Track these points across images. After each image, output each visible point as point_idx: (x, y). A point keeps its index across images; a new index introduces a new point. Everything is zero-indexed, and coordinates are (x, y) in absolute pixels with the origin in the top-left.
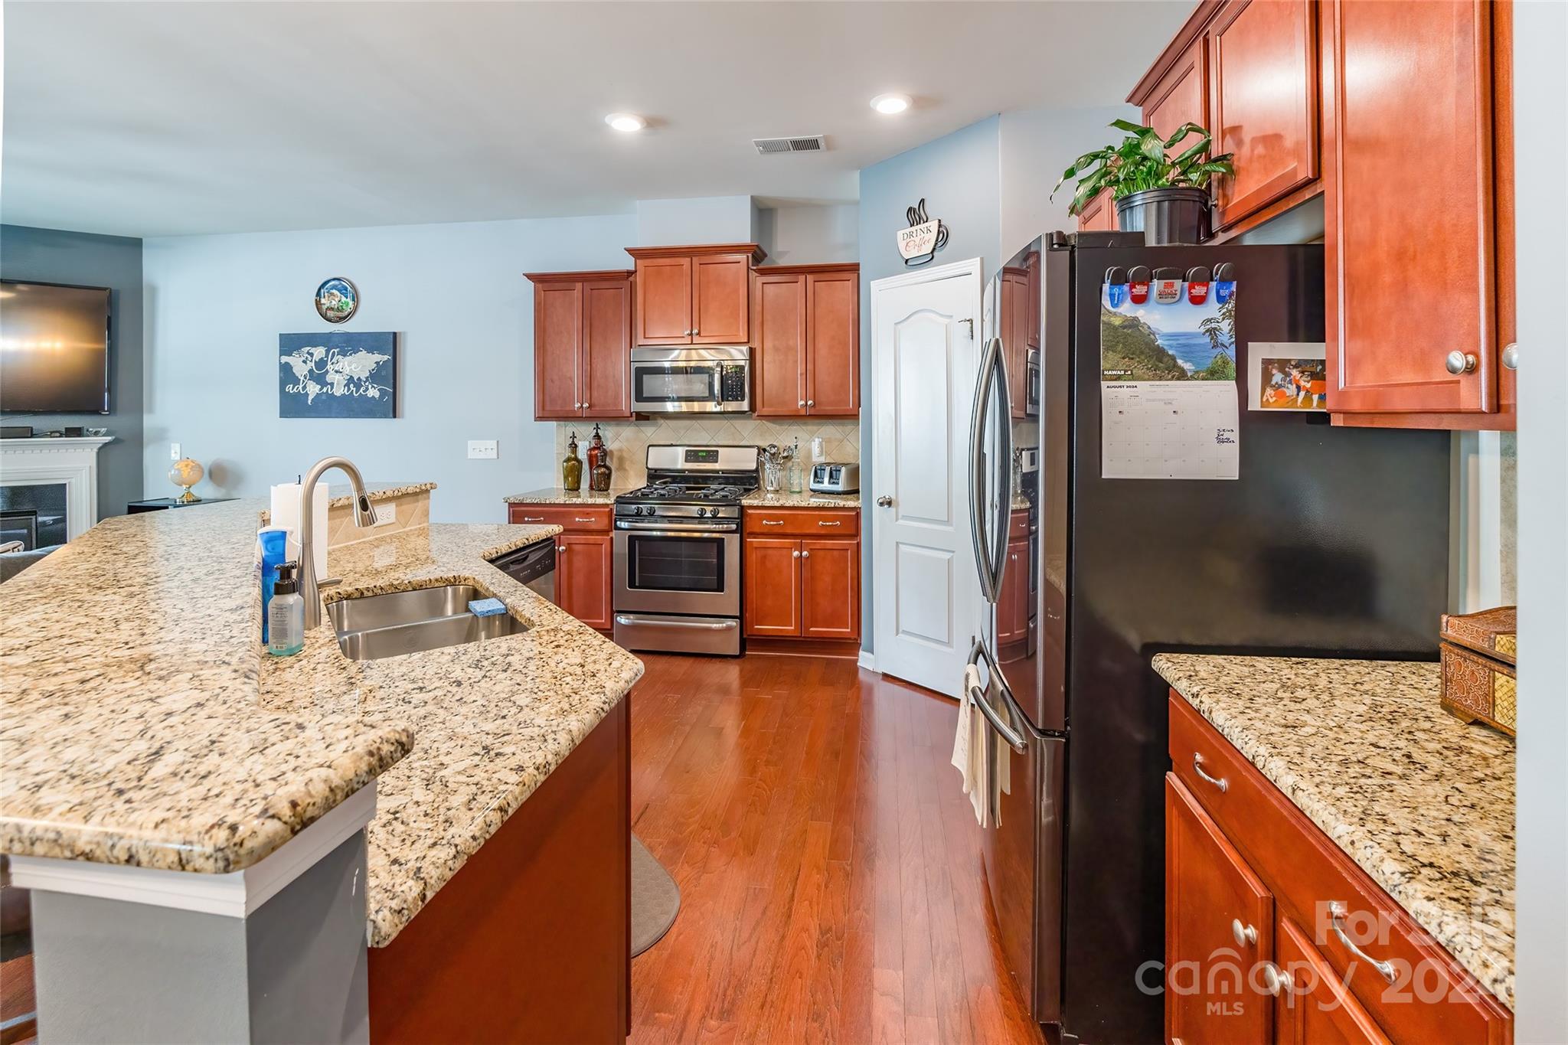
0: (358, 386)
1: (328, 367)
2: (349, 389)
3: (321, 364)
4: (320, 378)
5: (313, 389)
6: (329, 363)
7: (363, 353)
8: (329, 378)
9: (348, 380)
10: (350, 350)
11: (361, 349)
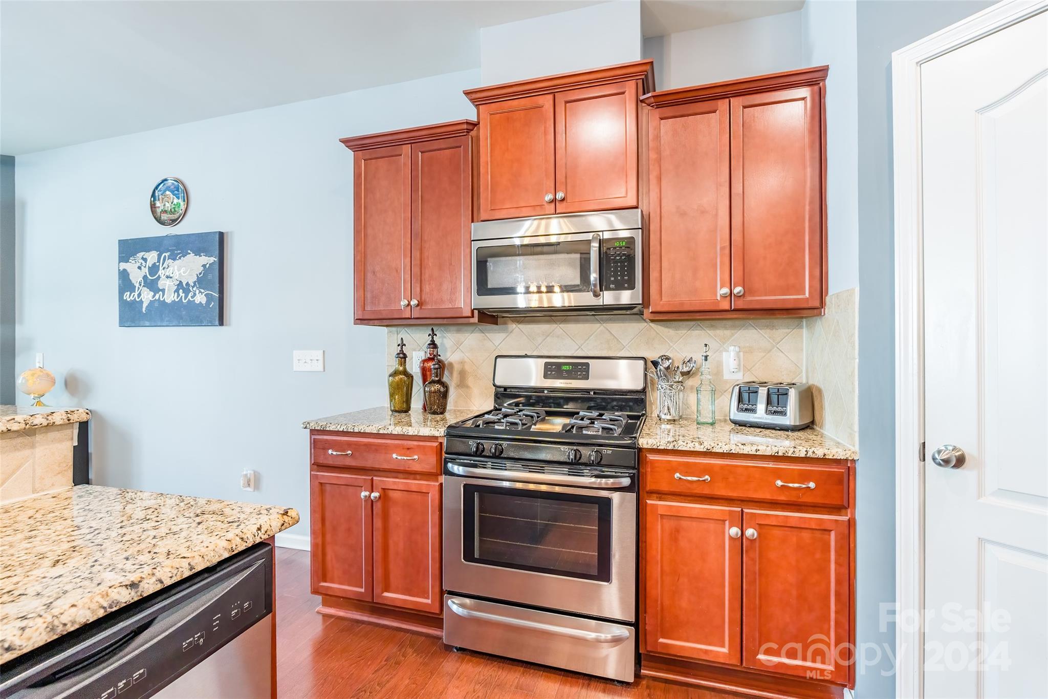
0: (187, 291)
1: (160, 272)
2: (178, 295)
3: (154, 269)
4: (152, 284)
5: (147, 296)
6: (161, 268)
7: (191, 256)
8: (161, 284)
9: (178, 285)
10: (179, 254)
11: (189, 251)
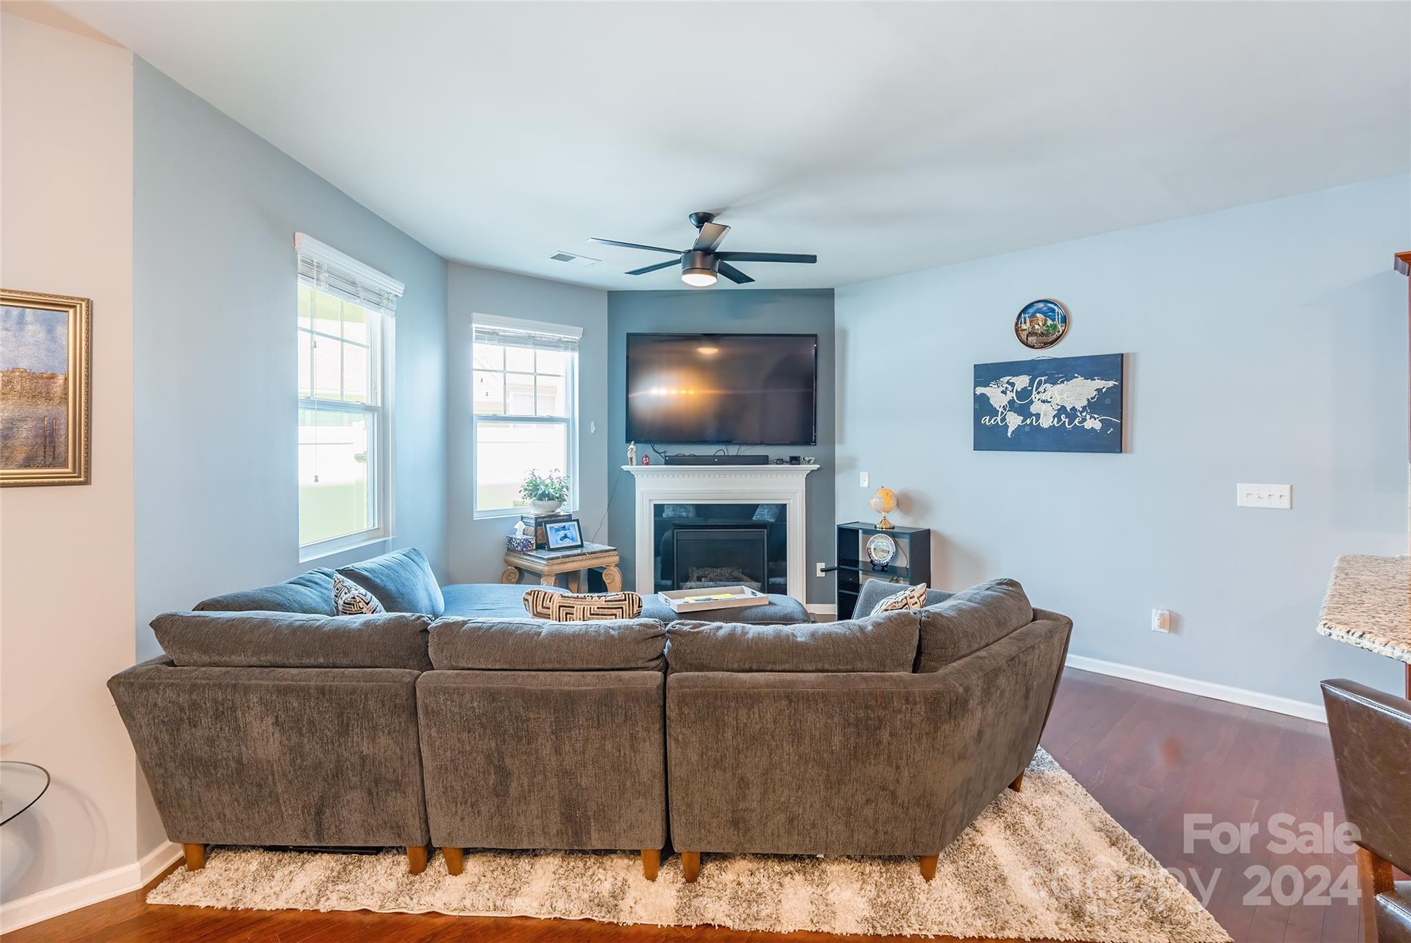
0: (1072, 417)
1: (1033, 396)
2: (1059, 420)
3: (1025, 394)
4: (1024, 411)
5: (1014, 421)
6: (1034, 392)
7: (1079, 380)
8: (1034, 409)
9: (1059, 410)
10: (1062, 377)
11: (1076, 375)
